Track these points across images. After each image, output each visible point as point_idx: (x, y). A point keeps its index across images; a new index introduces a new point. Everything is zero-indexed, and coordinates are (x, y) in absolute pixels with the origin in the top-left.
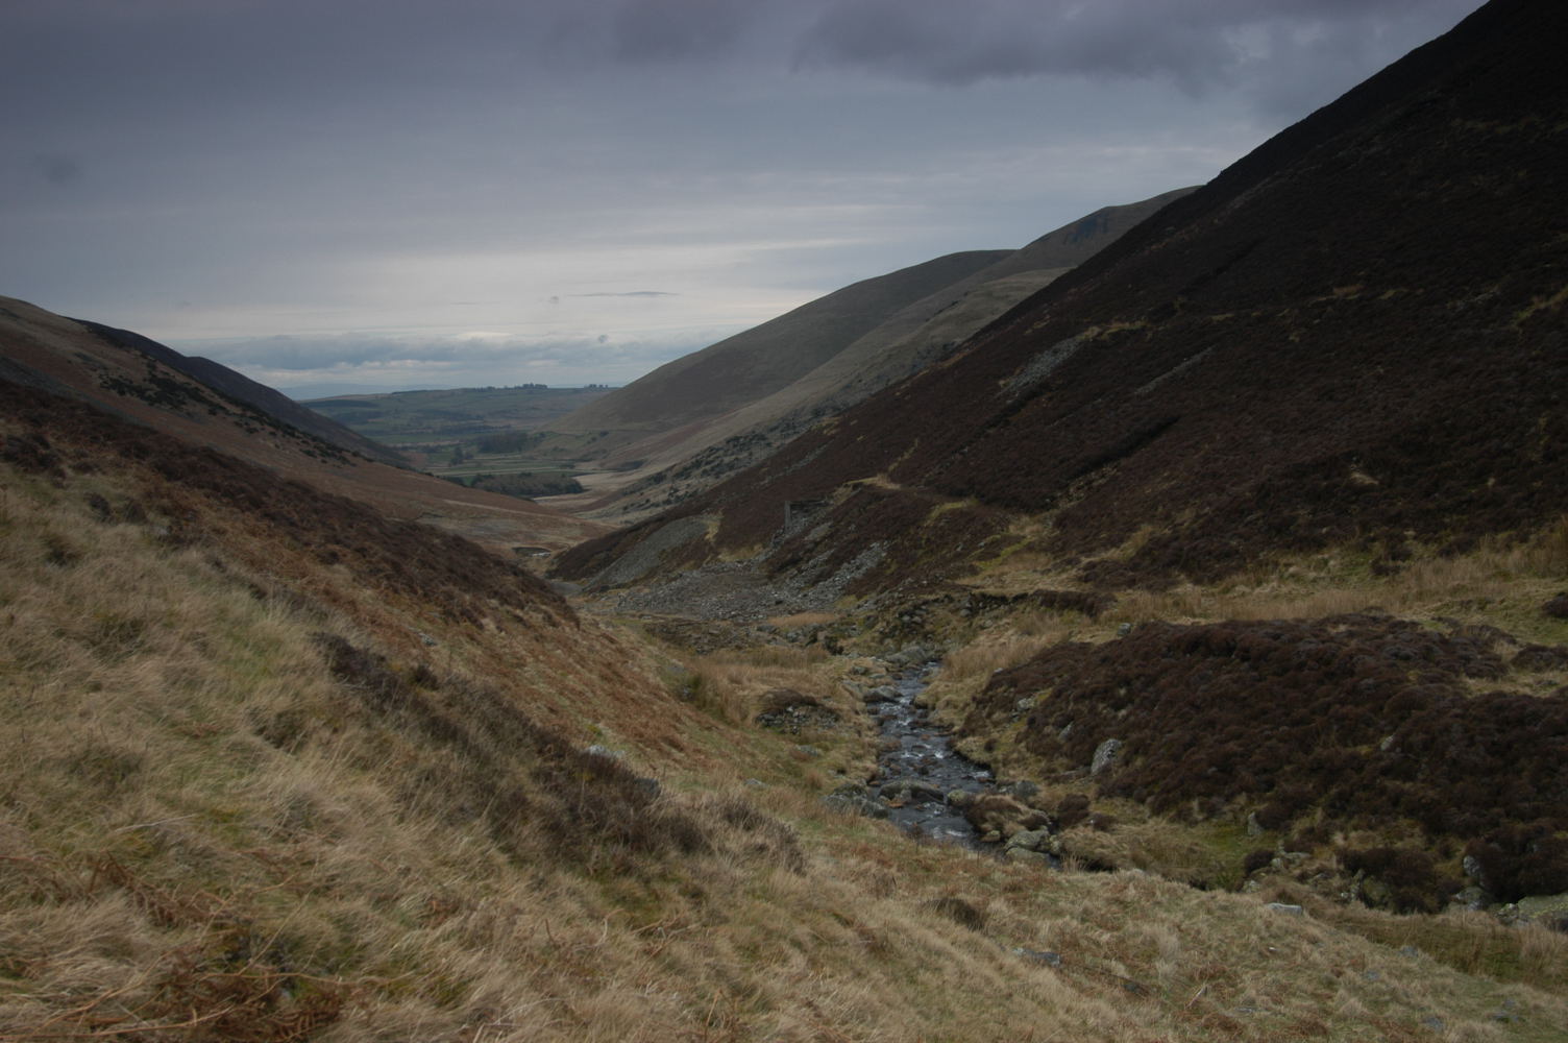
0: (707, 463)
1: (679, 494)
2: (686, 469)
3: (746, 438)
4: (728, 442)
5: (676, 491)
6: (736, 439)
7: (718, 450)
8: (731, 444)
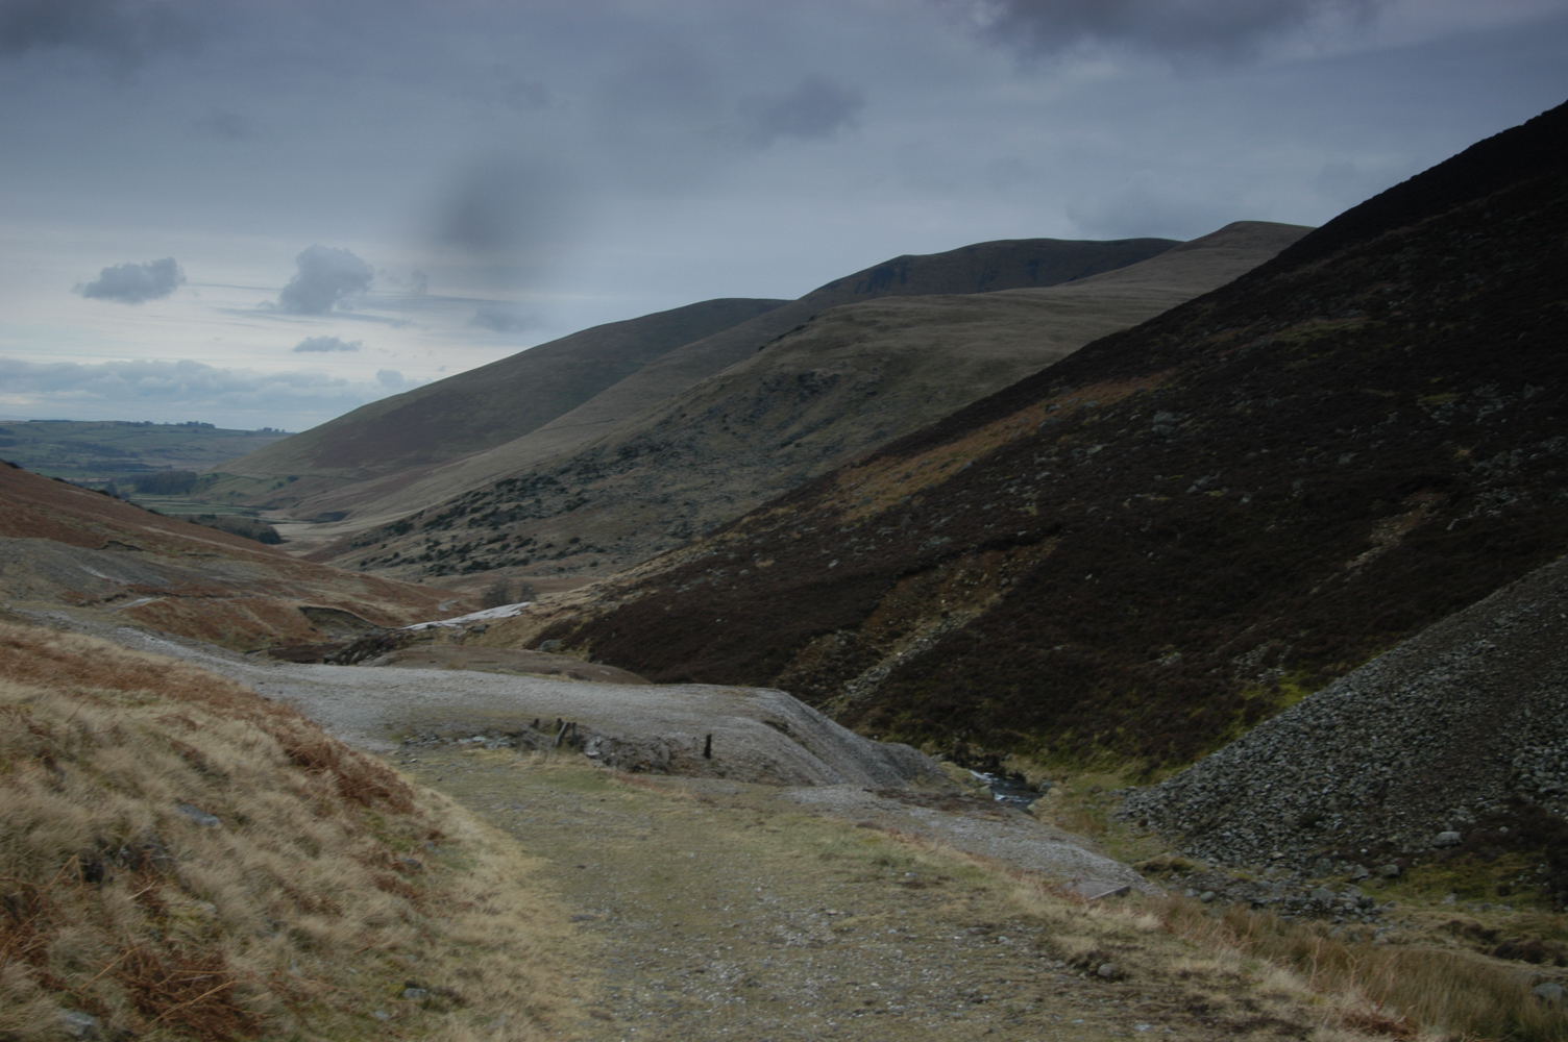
0: (474, 511)
1: (444, 547)
2: (441, 517)
3: (525, 481)
4: (499, 485)
5: (437, 543)
6: (510, 482)
7: (485, 495)
8: (504, 489)
